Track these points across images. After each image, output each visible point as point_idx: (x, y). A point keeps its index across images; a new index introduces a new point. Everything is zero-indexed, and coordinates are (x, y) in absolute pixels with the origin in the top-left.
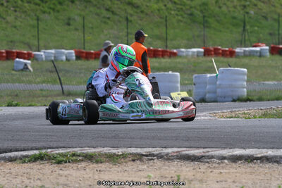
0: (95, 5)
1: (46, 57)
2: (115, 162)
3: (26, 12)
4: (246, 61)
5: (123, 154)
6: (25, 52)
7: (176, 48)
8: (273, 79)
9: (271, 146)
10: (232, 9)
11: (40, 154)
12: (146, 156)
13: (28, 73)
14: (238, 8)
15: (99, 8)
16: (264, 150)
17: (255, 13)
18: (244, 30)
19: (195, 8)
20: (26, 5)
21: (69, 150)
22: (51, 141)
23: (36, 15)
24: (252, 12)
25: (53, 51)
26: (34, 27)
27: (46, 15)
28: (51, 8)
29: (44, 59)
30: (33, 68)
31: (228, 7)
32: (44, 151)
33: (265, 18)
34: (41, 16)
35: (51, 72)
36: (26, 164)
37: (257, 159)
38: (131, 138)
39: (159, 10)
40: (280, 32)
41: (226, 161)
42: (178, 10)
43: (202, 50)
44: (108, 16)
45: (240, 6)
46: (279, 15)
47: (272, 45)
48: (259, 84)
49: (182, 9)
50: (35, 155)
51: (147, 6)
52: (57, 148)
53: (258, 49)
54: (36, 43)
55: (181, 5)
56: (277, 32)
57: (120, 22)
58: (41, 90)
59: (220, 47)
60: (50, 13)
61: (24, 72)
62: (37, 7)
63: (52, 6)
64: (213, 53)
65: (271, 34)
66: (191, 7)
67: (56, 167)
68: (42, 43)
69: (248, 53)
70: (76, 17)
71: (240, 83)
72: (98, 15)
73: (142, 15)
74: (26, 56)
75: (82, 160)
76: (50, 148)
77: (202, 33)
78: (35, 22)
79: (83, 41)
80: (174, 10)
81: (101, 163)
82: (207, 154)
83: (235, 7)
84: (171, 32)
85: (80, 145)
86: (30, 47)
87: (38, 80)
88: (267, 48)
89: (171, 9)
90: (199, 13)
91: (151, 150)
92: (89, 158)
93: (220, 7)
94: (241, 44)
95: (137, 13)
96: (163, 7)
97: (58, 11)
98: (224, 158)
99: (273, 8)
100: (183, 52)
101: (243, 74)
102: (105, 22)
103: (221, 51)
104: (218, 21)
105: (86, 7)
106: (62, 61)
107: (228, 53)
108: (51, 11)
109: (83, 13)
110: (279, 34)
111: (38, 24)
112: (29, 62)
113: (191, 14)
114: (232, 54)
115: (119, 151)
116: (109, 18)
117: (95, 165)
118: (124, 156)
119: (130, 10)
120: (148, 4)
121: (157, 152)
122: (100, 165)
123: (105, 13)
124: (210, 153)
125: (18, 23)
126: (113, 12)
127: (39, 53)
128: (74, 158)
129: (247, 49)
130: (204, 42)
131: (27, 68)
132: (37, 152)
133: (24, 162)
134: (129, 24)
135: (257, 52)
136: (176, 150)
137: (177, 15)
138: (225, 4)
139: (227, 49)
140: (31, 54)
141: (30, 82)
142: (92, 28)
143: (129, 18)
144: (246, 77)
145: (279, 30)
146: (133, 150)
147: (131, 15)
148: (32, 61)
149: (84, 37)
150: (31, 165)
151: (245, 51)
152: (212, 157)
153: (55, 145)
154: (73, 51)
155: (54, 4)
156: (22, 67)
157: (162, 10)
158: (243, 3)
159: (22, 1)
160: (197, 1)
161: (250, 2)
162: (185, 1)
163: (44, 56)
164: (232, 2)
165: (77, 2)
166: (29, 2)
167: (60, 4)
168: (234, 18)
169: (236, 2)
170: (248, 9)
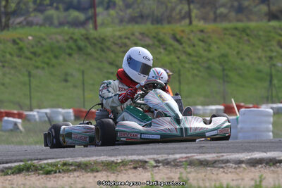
0: (97, 59)
1: (40, 117)
3: (15, 67)
6: (15, 112)
10: (256, 61)
14: (264, 59)
15: (101, 62)
18: (271, 85)
19: (213, 60)
20: (16, 59)
23: (27, 71)
24: (280, 65)
25: (47, 111)
26: (25, 84)
27: (39, 71)
28: (45, 63)
29: (38, 120)
30: (25, 128)
31: (251, 59)
34: (34, 72)
39: (171, 63)
42: (193, 62)
43: (222, 107)
45: (266, 57)
49: (197, 61)
50: (20, 166)
54: (28, 103)
55: (196, 56)
59: (242, 104)
60: (43, 68)
62: (29, 62)
63: (46, 60)
66: (208, 59)
68: (34, 103)
70: (74, 73)
72: (100, 69)
74: (16, 116)
77: (222, 88)
78: (26, 79)
79: (82, 100)
80: (189, 63)
83: (259, 58)
84: (185, 88)
86: (21, 107)
89: (185, 62)
90: (218, 66)
93: (242, 59)
94: (267, 98)
96: (176, 60)
97: (53, 66)
100: (198, 109)
104: (240, 75)
105: (86, 61)
108: (45, 66)
109: (82, 67)
111: (30, 81)
112: (19, 121)
113: (209, 68)
116: (112, 73)
120: (159, 56)
123: (108, 67)
125: (7, 80)
126: (117, 66)
127: (31, 113)
129: (274, 105)
130: (224, 98)
131: (18, 128)
137: (192, 69)
138: (248, 55)
139: (251, 106)
140: (22, 114)
141: (21, 143)
142: (93, 85)
148: (23, 121)
149: (84, 95)
154: (71, 111)
156: (11, 127)
157: (175, 62)
158: (269, 54)
159: (11, 54)
160: (215, 52)
161: (277, 52)
162: (202, 52)
163: (37, 117)
164: (257, 52)
165: (76, 56)
166: (19, 56)
167: (56, 57)
168: (259, 71)
169: (260, 53)
170: (275, 62)
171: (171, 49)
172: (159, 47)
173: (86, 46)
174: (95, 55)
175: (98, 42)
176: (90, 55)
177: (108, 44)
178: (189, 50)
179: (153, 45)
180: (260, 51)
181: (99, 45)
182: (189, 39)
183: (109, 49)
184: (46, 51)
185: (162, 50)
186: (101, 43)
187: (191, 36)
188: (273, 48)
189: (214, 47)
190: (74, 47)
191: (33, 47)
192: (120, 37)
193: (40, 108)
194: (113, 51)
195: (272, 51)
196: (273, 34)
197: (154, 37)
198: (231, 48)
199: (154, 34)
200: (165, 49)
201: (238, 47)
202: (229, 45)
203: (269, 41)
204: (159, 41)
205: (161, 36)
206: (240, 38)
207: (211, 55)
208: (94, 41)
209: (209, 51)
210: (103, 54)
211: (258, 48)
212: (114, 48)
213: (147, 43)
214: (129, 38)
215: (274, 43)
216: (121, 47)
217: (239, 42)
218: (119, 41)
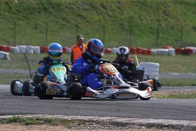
0: (55, 16)
1: (20, 50)
2: (66, 125)
3: (7, 19)
4: (158, 58)
5: (72, 120)
6: (5, 46)
7: (110, 48)
8: (177, 71)
9: (175, 118)
10: (150, 22)
11: (14, 118)
12: (88, 121)
13: (7, 61)
15: (57, 18)
16: (170, 121)
17: (166, 25)
18: (158, 36)
19: (124, 20)
20: (7, 13)
21: (34, 116)
22: (22, 109)
23: (13, 21)
24: (163, 24)
25: (24, 47)
26: (12, 29)
27: (21, 21)
28: (24, 17)
29: (18, 52)
30: (10, 58)
31: (147, 20)
32: (17, 116)
33: (173, 29)
34: (17, 22)
35: (23, 61)
36: (4, 125)
37: (165, 126)
38: (78, 109)
39: (99, 21)
40: (183, 39)
41: (143, 127)
42: (113, 21)
44: (64, 23)
45: (156, 20)
46: (182, 27)
47: (177, 48)
48: (167, 74)
49: (115, 20)
50: (11, 118)
51: (91, 18)
52: (26, 114)
53: (167, 50)
54: (13, 41)
55: (115, 17)
56: (180, 39)
57: (72, 28)
58: (16, 73)
59: (140, 48)
61: (4, 61)
62: (15, 16)
63: (25, 15)
64: (135, 52)
65: (176, 40)
66: (122, 19)
67: (25, 128)
68: (17, 41)
69: (160, 53)
70: (42, 24)
71: (154, 73)
72: (56, 22)
73: (87, 24)
74: (6, 49)
75: (43, 123)
76: (21, 114)
77: (129, 37)
78: (13, 26)
79: (45, 40)
80: (110, 21)
81: (57, 125)
82: (130, 122)
83: (152, 20)
84: (107, 36)
85: (42, 113)
86: (9, 44)
87: (14, 66)
88: (173, 49)
89: (108, 20)
90: (127, 23)
91: (91, 117)
92: (48, 122)
93: (142, 20)
94: (155, 45)
95: (84, 22)
96: (103, 19)
97: (29, 19)
98: (142, 125)
99: (178, 22)
100: (115, 50)
101: (156, 67)
102: (62, 28)
103: (141, 51)
104: (140, 30)
105: (48, 17)
106: (31, 54)
107: (146, 52)
108: (24, 19)
109: (46, 21)
110: (182, 40)
111: (15, 27)
112: (8, 53)
113: (121, 24)
114: (149, 53)
115: (70, 118)
116: (64, 25)
117: (52, 127)
118: (72, 121)
119: (79, 20)
120: (92, 16)
121: (96, 120)
122: (56, 127)
123: (62, 22)
124: (132, 121)
126: (67, 21)
127: (14, 48)
128: (38, 122)
129: (159, 50)
130: (130, 44)
131: (7, 58)
132: (12, 116)
133: (3, 123)
134: (78, 29)
135: (166, 52)
136: (109, 118)
137: (112, 24)
138: (145, 18)
139: (146, 49)
140: (9, 48)
141: (8, 68)
142: (52, 31)
143: (79, 25)
144: (158, 70)
145: (182, 38)
146: (79, 117)
147: (80, 23)
148: (10, 53)
149: (47, 37)
150: (7, 125)
151: (158, 51)
152: (134, 124)
153: (25, 112)
154: (38, 47)
155: (27, 14)
156: (2, 57)
157: (101, 20)
158: (158, 18)
159: (4, 11)
160: (126, 15)
161: (163, 17)
162: (118, 15)
163: (18, 50)
164: (150, 17)
165: (43, 13)
166: (9, 12)
167: (31, 14)
168: (151, 28)
169: (153, 17)
170: (161, 22)
171: (100, 12)
172: (93, 11)
173: (49, 8)
174: (55, 14)
175: (57, 5)
176: (51, 13)
177: (63, 7)
178: (110, 13)
179: (90, 9)
180: (152, 16)
181: (57, 8)
182: (111, 7)
183: (63, 10)
184: (25, 10)
185: (94, 13)
186: (58, 6)
187: (112, 5)
188: (160, 15)
189: (125, 12)
190: (42, 8)
191: (17, 7)
192: (70, 3)
193: (20, 45)
194: (65, 12)
195: (159, 16)
196: (160, 6)
197: (90, 4)
198: (135, 13)
199: (90, 3)
200: (96, 12)
201: (139, 13)
202: (134, 11)
203: (158, 10)
204: (93, 7)
205: (95, 4)
206: (141, 7)
207: (123, 17)
208: (54, 5)
209: (122, 14)
210: (59, 13)
211: (151, 14)
212: (66, 9)
213: (85, 8)
214: (75, 4)
215: (161, 11)
216: (70, 9)
217: (140, 10)
218: (69, 6)
